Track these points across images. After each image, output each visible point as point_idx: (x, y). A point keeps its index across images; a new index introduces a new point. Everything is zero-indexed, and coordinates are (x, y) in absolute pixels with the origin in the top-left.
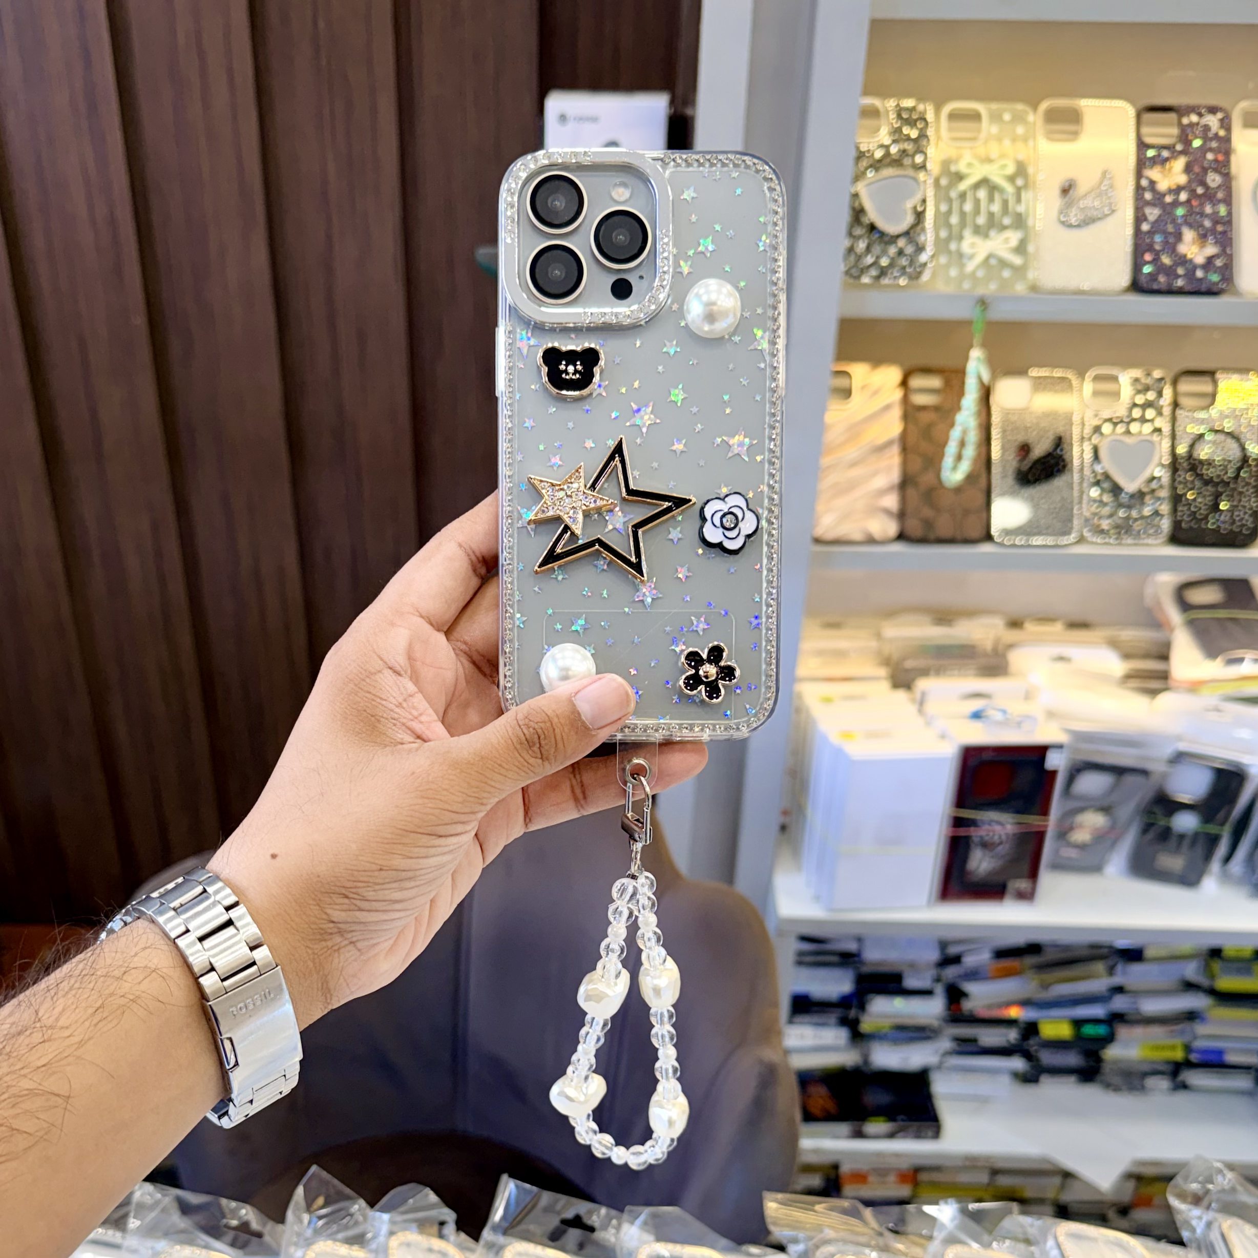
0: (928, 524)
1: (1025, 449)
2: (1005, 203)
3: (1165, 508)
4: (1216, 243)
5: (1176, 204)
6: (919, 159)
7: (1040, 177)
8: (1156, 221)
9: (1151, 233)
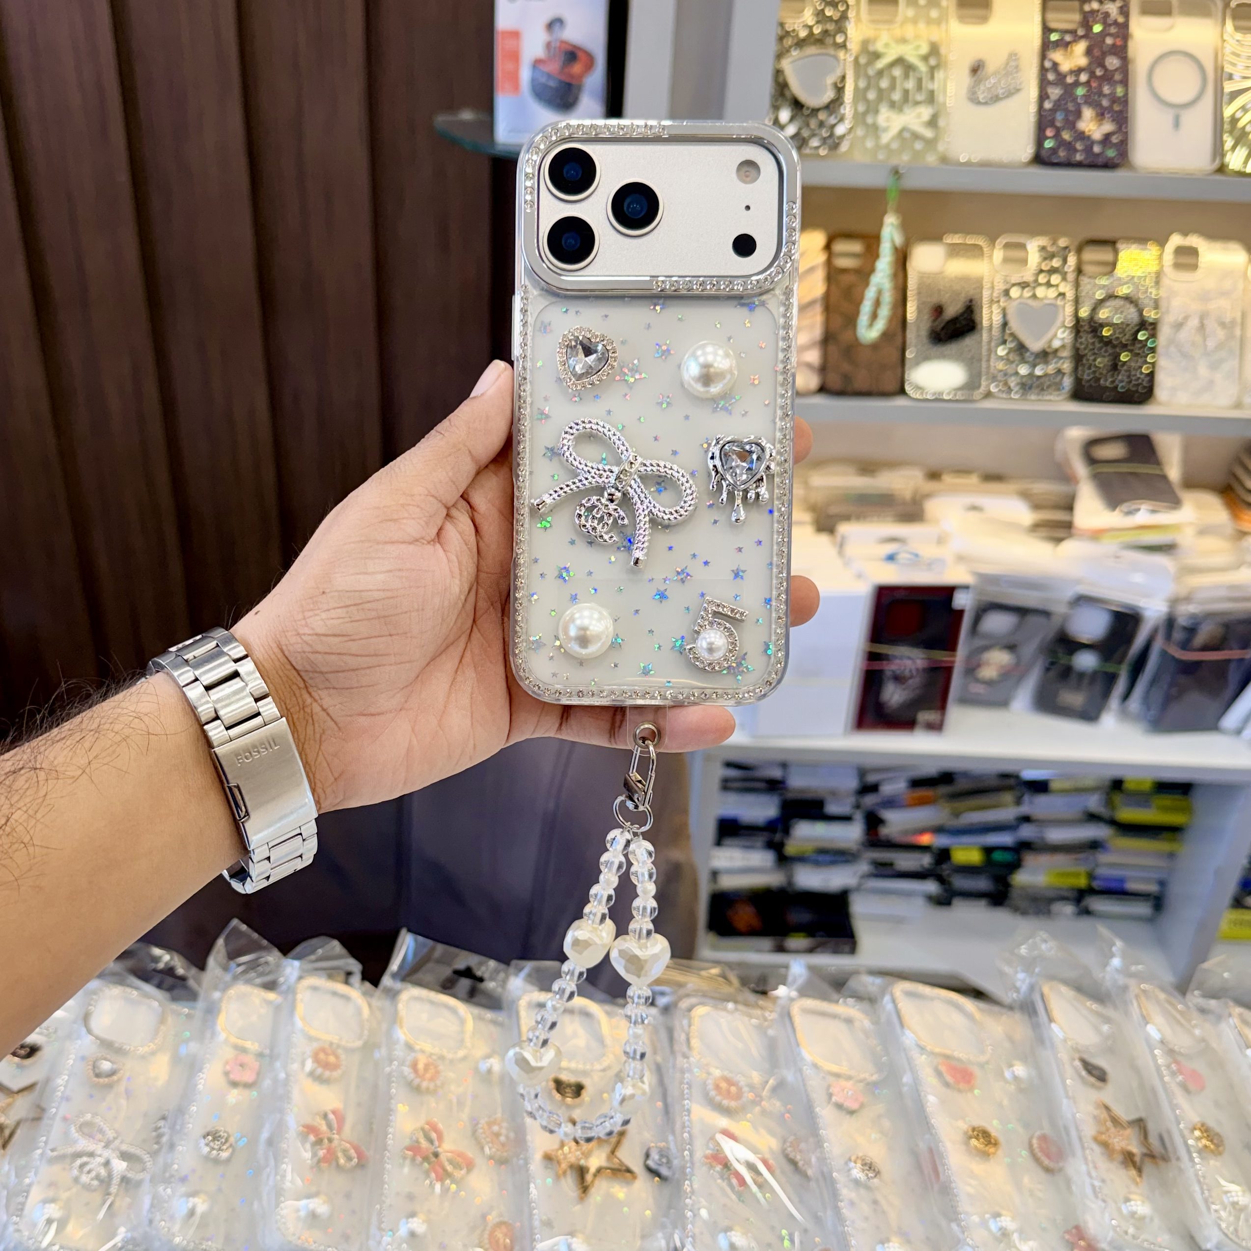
0: (847, 378)
1: (938, 310)
2: (920, 81)
3: (1067, 366)
4: (1113, 120)
5: (1077, 84)
6: (840, 39)
7: (952, 57)
8: (1059, 100)
9: (1053, 110)
